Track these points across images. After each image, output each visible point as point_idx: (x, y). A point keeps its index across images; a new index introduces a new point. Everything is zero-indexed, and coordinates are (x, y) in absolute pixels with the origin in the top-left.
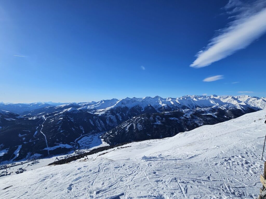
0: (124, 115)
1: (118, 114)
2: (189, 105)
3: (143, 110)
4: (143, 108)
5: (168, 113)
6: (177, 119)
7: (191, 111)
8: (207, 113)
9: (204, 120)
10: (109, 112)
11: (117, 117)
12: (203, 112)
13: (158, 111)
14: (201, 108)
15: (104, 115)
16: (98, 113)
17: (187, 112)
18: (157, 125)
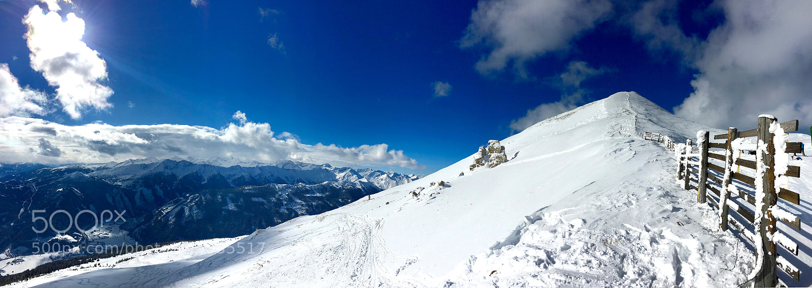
0: (169, 189)
1: (157, 187)
2: (286, 177)
3: (206, 182)
4: (206, 179)
5: (249, 189)
6: (264, 201)
7: (290, 188)
8: (314, 193)
9: (308, 205)
10: (141, 181)
11: (154, 192)
12: (307, 191)
13: (232, 185)
14: (306, 184)
15: (132, 187)
16: (120, 184)
17: (282, 190)
18: (228, 211)
